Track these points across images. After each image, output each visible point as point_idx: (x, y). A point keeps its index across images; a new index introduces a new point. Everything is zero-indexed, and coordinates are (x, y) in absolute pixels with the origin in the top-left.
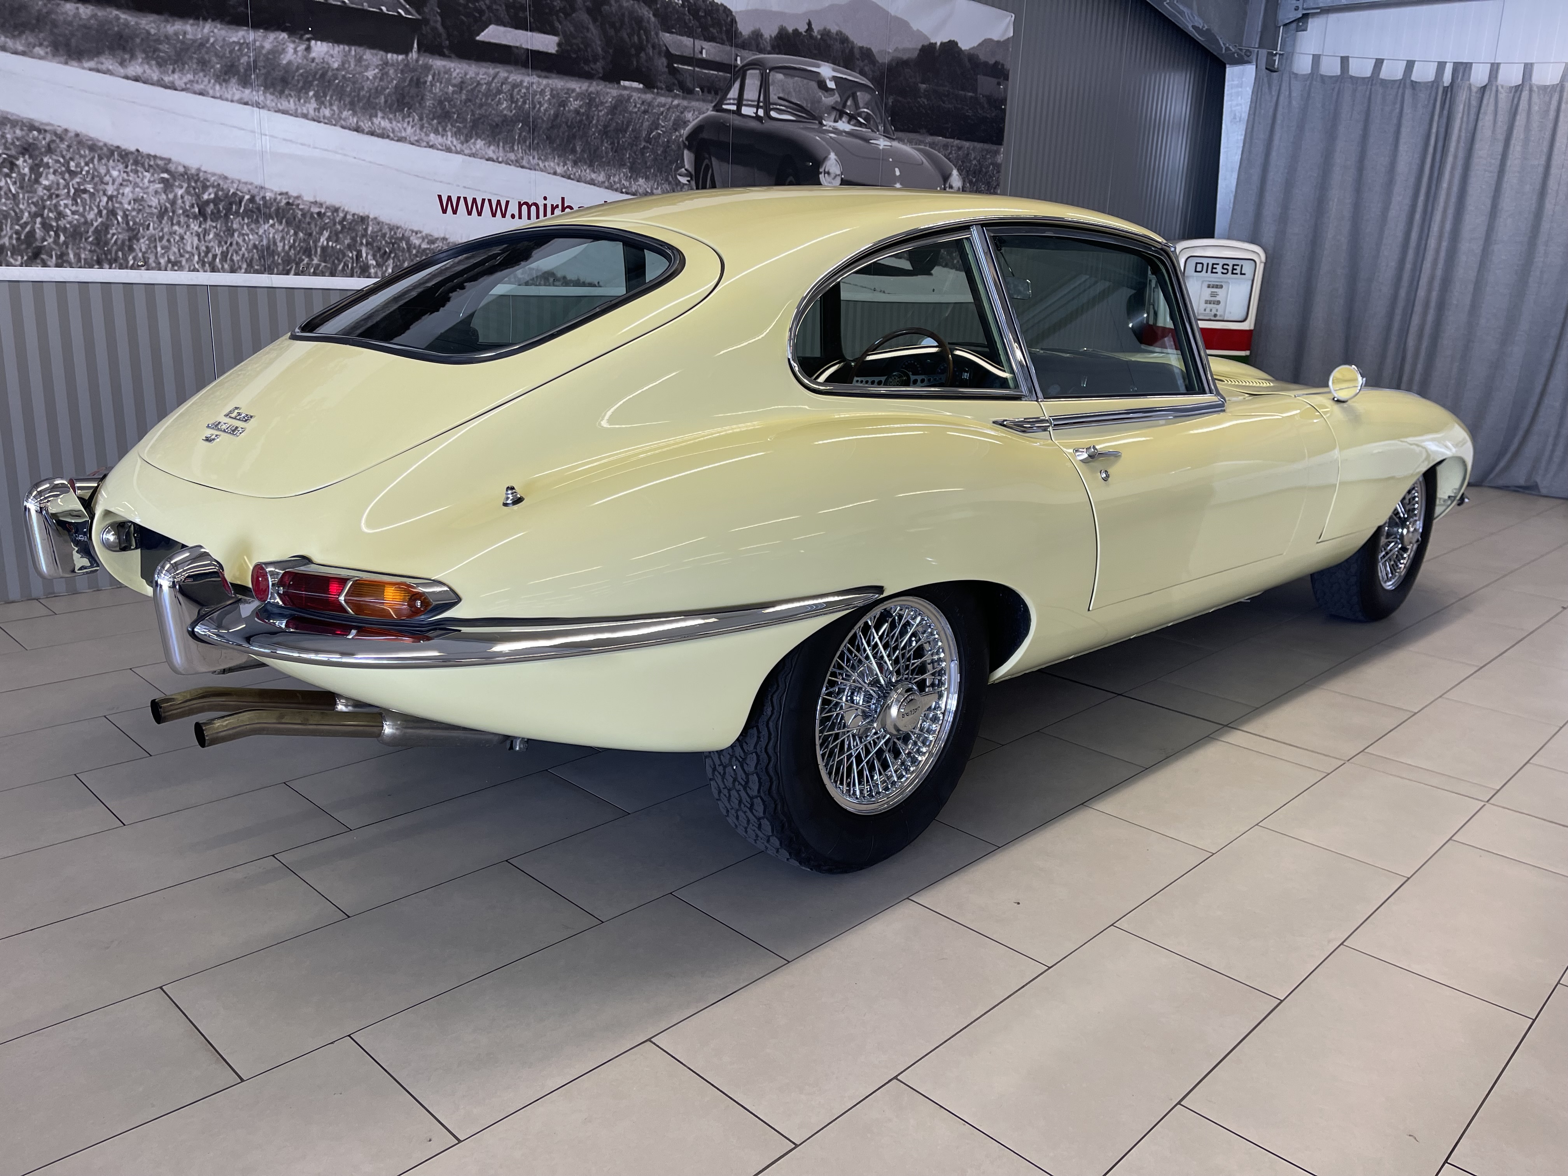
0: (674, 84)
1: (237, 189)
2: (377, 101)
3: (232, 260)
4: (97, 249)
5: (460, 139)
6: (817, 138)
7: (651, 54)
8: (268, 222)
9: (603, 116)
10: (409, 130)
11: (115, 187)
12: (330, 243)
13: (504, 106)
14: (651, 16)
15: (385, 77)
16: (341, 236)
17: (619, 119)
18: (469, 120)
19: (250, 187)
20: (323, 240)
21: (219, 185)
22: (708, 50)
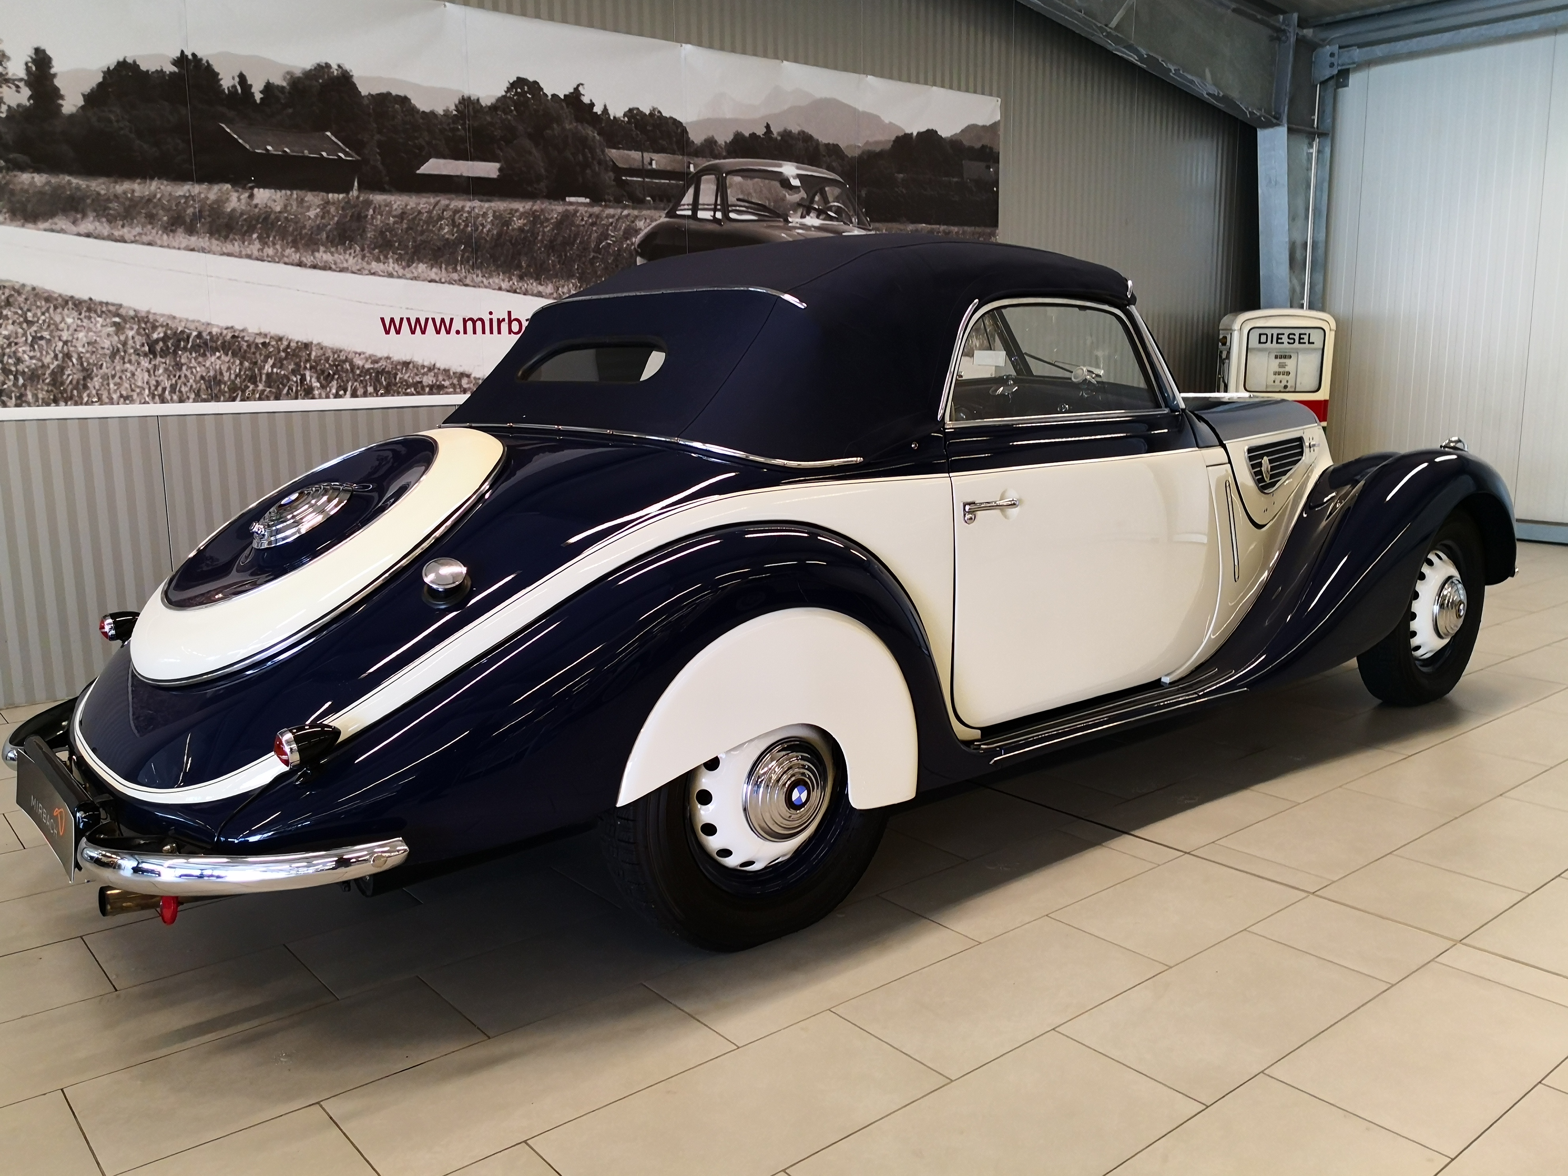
0: (622, 196)
1: (185, 327)
2: (319, 237)
3: (180, 391)
4: (54, 390)
5: (401, 264)
6: (783, 235)
7: (597, 169)
8: (215, 354)
9: (548, 231)
10: (351, 261)
11: (70, 332)
12: (275, 370)
13: (446, 230)
14: (596, 135)
15: (326, 215)
16: (285, 362)
17: (566, 233)
18: (410, 247)
19: (197, 324)
20: (268, 368)
21: (167, 324)
22: (658, 161)
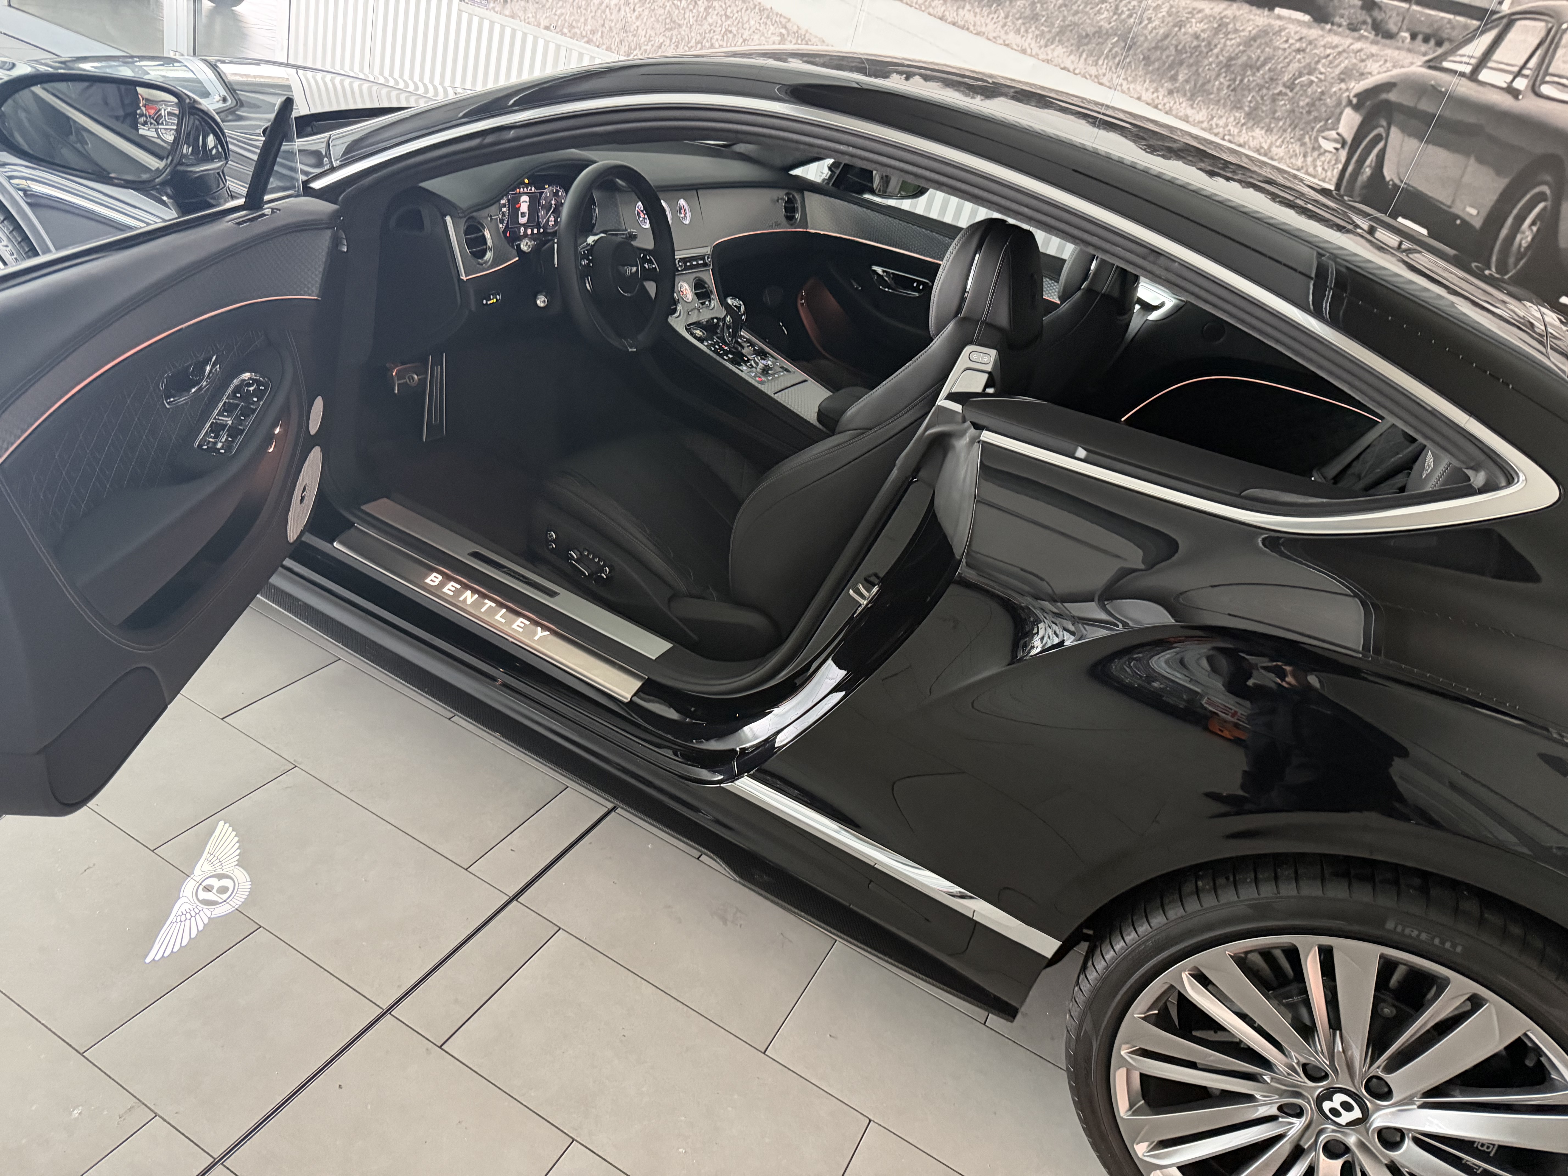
0: (1364, 22)
9: (1232, 46)
13: (1102, 17)
17: (1254, 53)
18: (1056, 25)
